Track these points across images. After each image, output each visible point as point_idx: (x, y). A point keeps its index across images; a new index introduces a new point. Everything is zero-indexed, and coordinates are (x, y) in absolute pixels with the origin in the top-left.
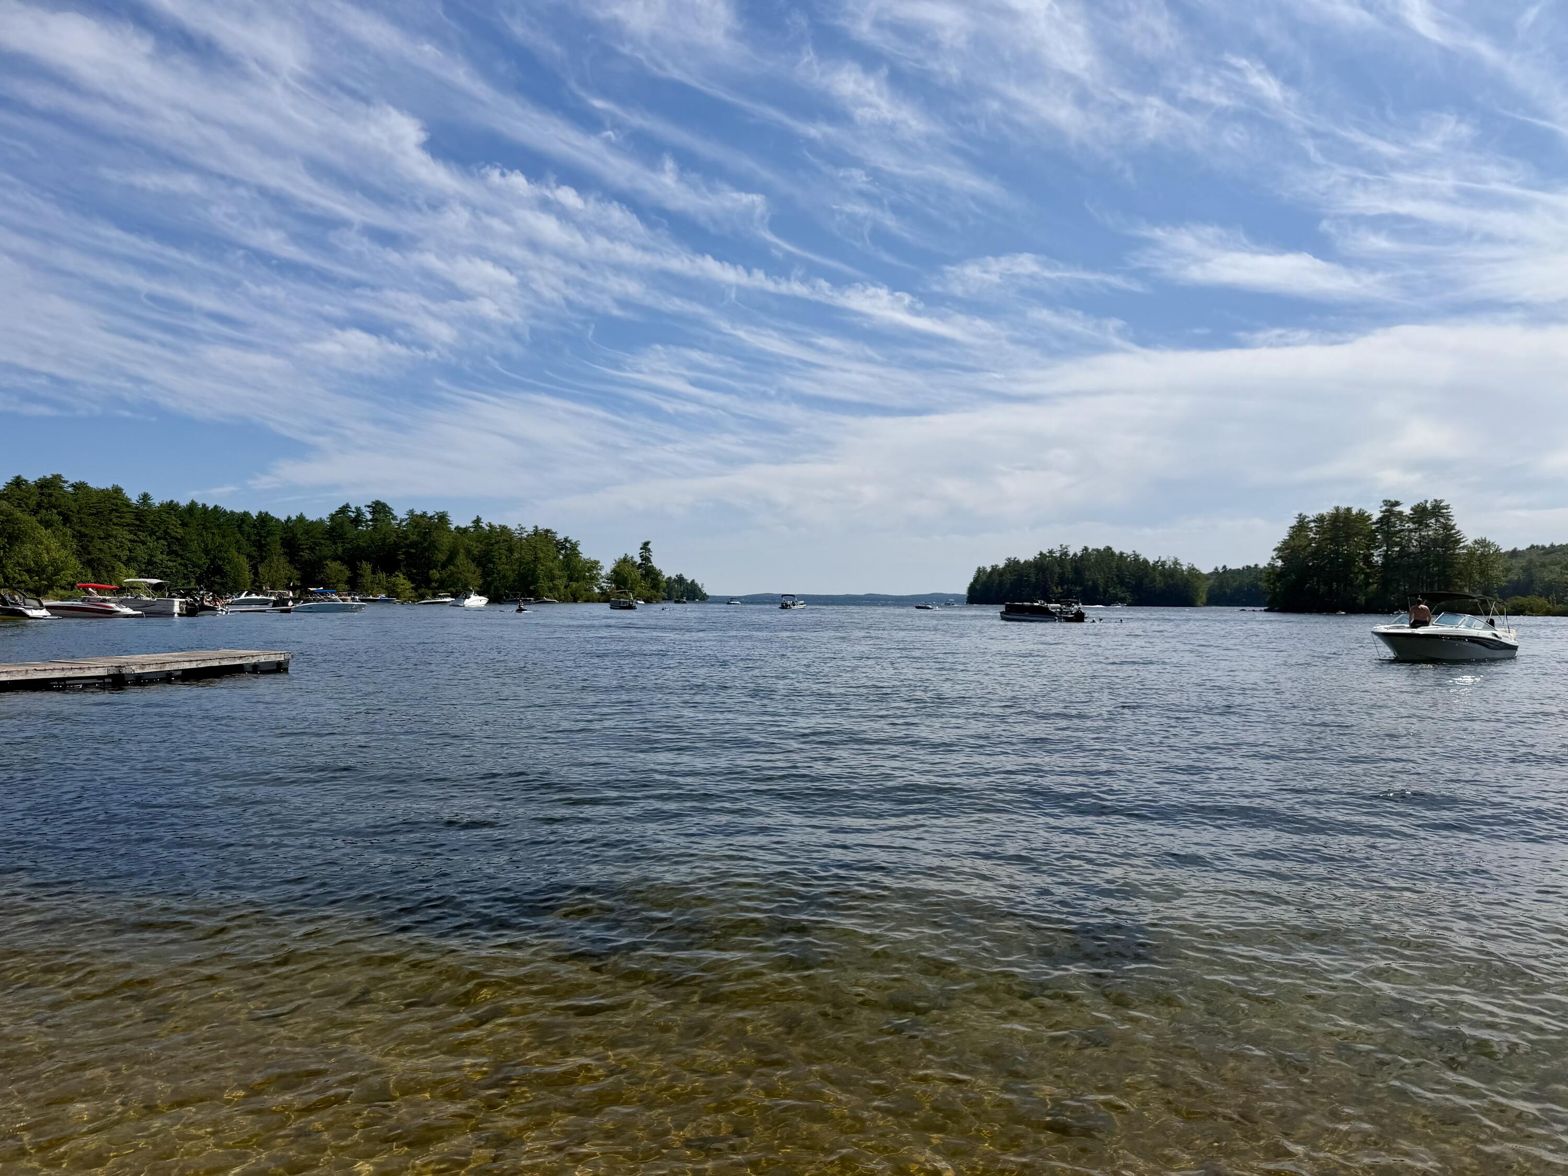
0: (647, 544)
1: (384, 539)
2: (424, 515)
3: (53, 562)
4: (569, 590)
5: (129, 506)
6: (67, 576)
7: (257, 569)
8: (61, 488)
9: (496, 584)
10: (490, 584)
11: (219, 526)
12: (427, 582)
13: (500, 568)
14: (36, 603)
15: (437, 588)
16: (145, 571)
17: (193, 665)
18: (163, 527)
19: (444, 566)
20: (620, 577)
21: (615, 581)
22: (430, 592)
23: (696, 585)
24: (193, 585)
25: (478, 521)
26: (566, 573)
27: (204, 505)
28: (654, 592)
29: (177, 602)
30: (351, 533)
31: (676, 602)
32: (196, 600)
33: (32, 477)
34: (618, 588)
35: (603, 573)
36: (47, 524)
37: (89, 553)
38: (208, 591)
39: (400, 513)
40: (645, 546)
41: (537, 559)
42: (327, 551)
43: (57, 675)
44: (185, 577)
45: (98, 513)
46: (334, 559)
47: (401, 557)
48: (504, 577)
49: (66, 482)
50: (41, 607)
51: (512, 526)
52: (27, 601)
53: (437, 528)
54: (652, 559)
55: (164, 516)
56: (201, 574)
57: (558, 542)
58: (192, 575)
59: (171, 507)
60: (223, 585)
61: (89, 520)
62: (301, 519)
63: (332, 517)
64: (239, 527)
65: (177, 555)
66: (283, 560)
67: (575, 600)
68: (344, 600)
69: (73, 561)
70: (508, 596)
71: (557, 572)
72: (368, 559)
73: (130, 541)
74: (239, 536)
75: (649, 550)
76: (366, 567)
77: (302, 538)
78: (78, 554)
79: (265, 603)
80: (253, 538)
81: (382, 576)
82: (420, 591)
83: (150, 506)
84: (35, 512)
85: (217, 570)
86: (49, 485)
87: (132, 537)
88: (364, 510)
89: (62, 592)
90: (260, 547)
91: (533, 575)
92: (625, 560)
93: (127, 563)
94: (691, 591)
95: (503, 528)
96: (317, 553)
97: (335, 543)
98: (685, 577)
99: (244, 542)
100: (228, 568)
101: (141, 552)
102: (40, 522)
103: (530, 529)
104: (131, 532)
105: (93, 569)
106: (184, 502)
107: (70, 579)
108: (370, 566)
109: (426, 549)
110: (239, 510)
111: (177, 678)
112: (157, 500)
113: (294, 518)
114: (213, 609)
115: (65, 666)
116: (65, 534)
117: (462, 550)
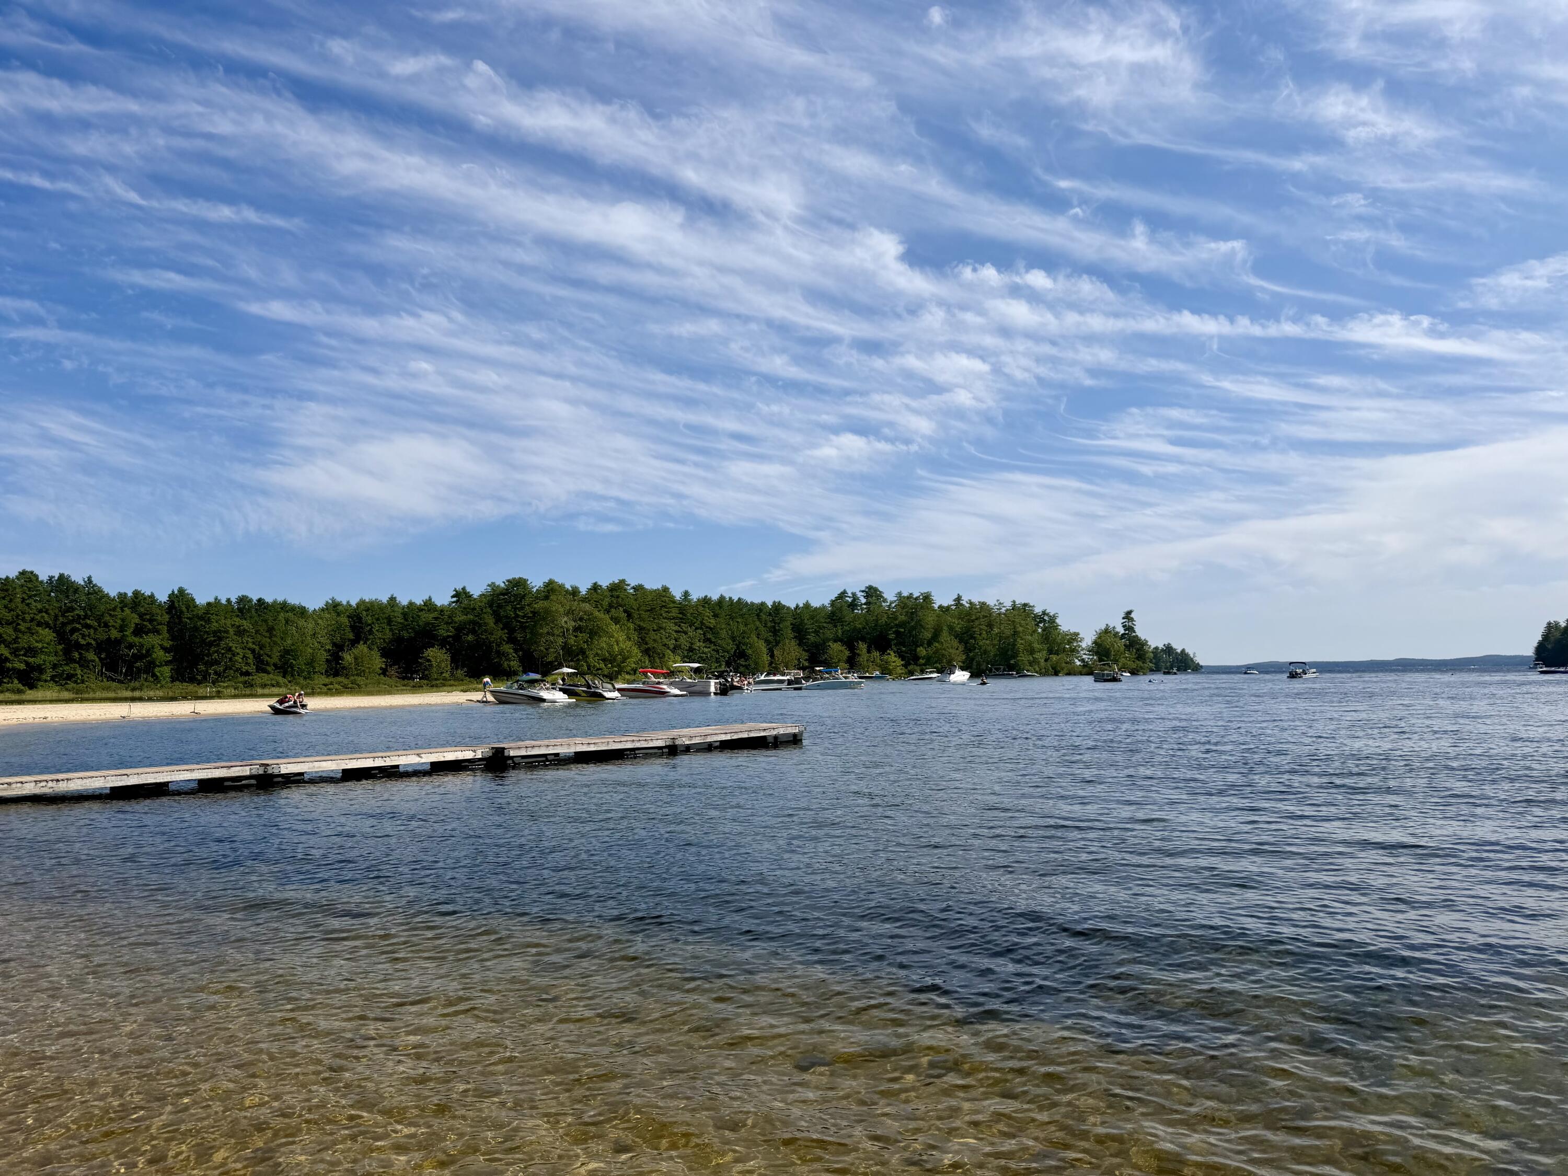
0: (1129, 613)
1: (877, 621)
2: (910, 597)
3: (621, 652)
4: (1049, 664)
5: (674, 602)
6: (631, 663)
7: (773, 652)
8: (625, 590)
9: (978, 659)
10: (972, 659)
11: (742, 616)
12: (916, 658)
13: (981, 643)
14: (610, 686)
15: (925, 665)
16: (686, 657)
17: (728, 737)
18: (700, 619)
19: (930, 643)
20: (1102, 648)
21: (1097, 653)
22: (918, 668)
23: (1187, 655)
24: (723, 668)
25: (958, 599)
26: (1046, 647)
27: (730, 598)
28: (1140, 663)
29: (713, 682)
30: (849, 617)
31: (1165, 673)
32: (727, 681)
33: (605, 583)
34: (1100, 660)
35: (1084, 645)
36: (616, 621)
37: (646, 644)
38: (736, 672)
39: (890, 596)
40: (1128, 615)
41: (1016, 633)
42: (829, 634)
43: (629, 745)
44: (717, 661)
45: (652, 609)
46: (835, 641)
47: (892, 636)
48: (985, 652)
49: (628, 585)
50: (614, 689)
51: (991, 602)
52: (605, 685)
53: (922, 607)
54: (1136, 628)
55: (701, 609)
56: (729, 658)
57: (1036, 616)
58: (722, 659)
59: (706, 601)
60: (747, 667)
61: (645, 615)
62: (807, 605)
63: (833, 603)
64: (758, 615)
65: (711, 642)
66: (793, 643)
67: (1056, 674)
68: (846, 678)
69: (636, 651)
70: (990, 671)
71: (1036, 645)
72: (863, 639)
73: (676, 632)
74: (758, 623)
75: (1132, 620)
76: (862, 647)
77: (808, 624)
78: (639, 645)
79: (781, 682)
80: (769, 624)
81: (876, 654)
82: (910, 668)
83: (689, 601)
84: (608, 612)
85: (742, 655)
86: (617, 588)
87: (677, 628)
88: (859, 594)
89: (627, 677)
90: (775, 631)
91: (1013, 649)
92: (1107, 631)
93: (674, 650)
94: (1181, 661)
95: (983, 604)
96: (821, 635)
97: (836, 626)
98: (1174, 646)
99: (762, 629)
100: (750, 652)
101: (684, 641)
102: (611, 619)
103: (1008, 604)
104: (676, 624)
105: (649, 656)
106: (715, 597)
107: (633, 665)
108: (865, 646)
109: (914, 628)
110: (757, 600)
111: (716, 748)
112: (695, 596)
113: (801, 605)
114: (740, 688)
115: (634, 738)
116: (629, 629)
117: (945, 628)
